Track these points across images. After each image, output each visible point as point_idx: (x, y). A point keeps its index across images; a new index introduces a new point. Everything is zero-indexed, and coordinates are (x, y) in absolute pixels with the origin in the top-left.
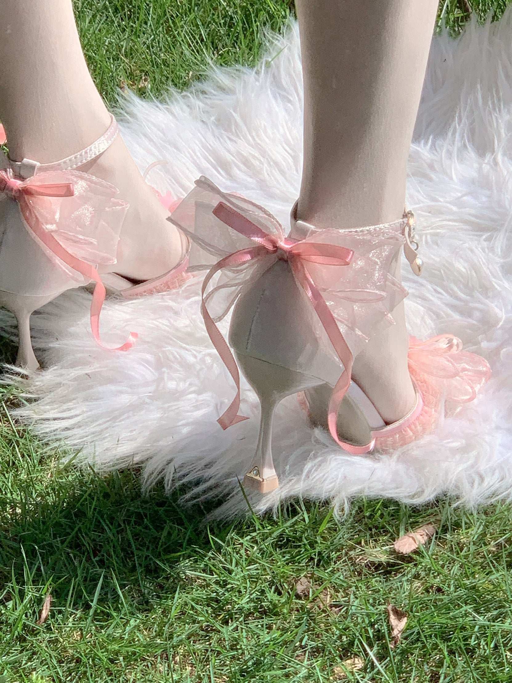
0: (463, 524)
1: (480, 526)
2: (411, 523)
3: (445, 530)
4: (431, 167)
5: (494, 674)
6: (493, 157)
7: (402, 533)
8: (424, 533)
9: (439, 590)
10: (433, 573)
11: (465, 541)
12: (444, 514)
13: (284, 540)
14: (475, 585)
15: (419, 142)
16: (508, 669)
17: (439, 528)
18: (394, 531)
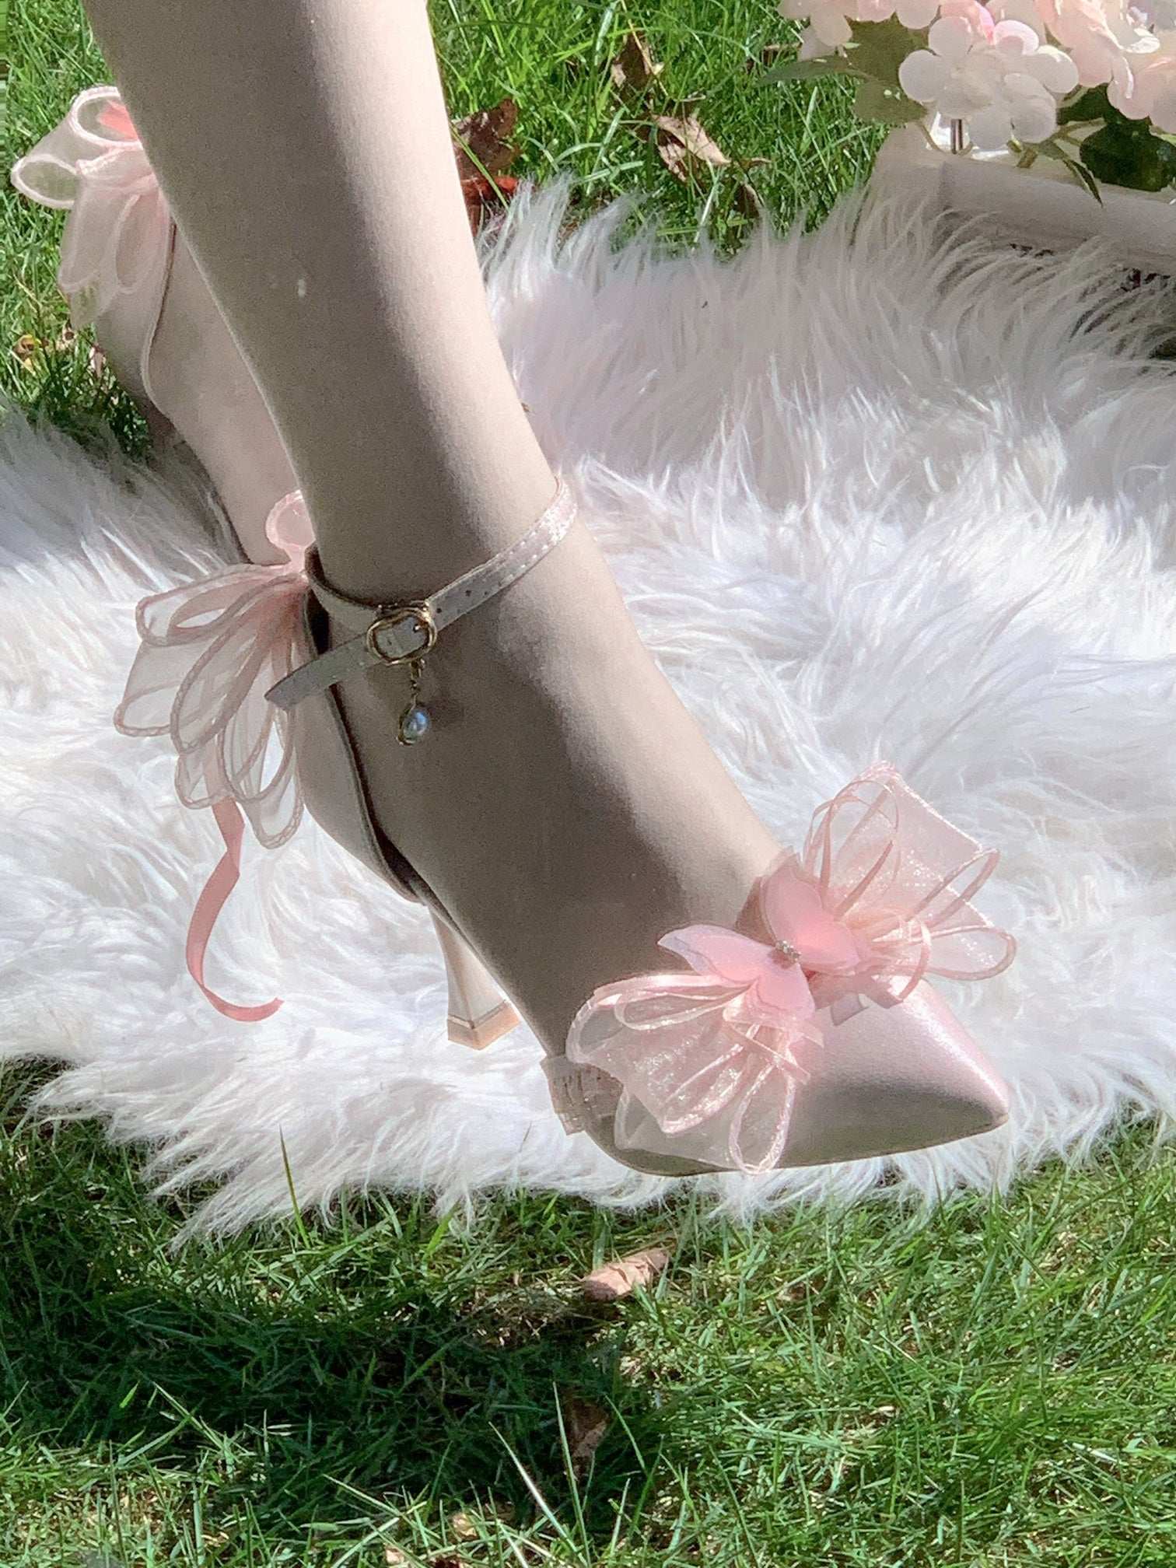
0: (726, 1249)
1: (759, 1252)
2: (616, 1245)
3: (687, 1259)
4: (669, 532)
5: (784, 1531)
6: (803, 511)
7: (598, 1260)
8: (644, 1263)
9: (674, 1375)
10: (661, 1343)
11: (730, 1281)
12: (685, 1229)
13: (352, 1269)
14: (748, 1366)
15: (645, 477)
16: (813, 1521)
17: (674, 1255)
18: (581, 1257)
